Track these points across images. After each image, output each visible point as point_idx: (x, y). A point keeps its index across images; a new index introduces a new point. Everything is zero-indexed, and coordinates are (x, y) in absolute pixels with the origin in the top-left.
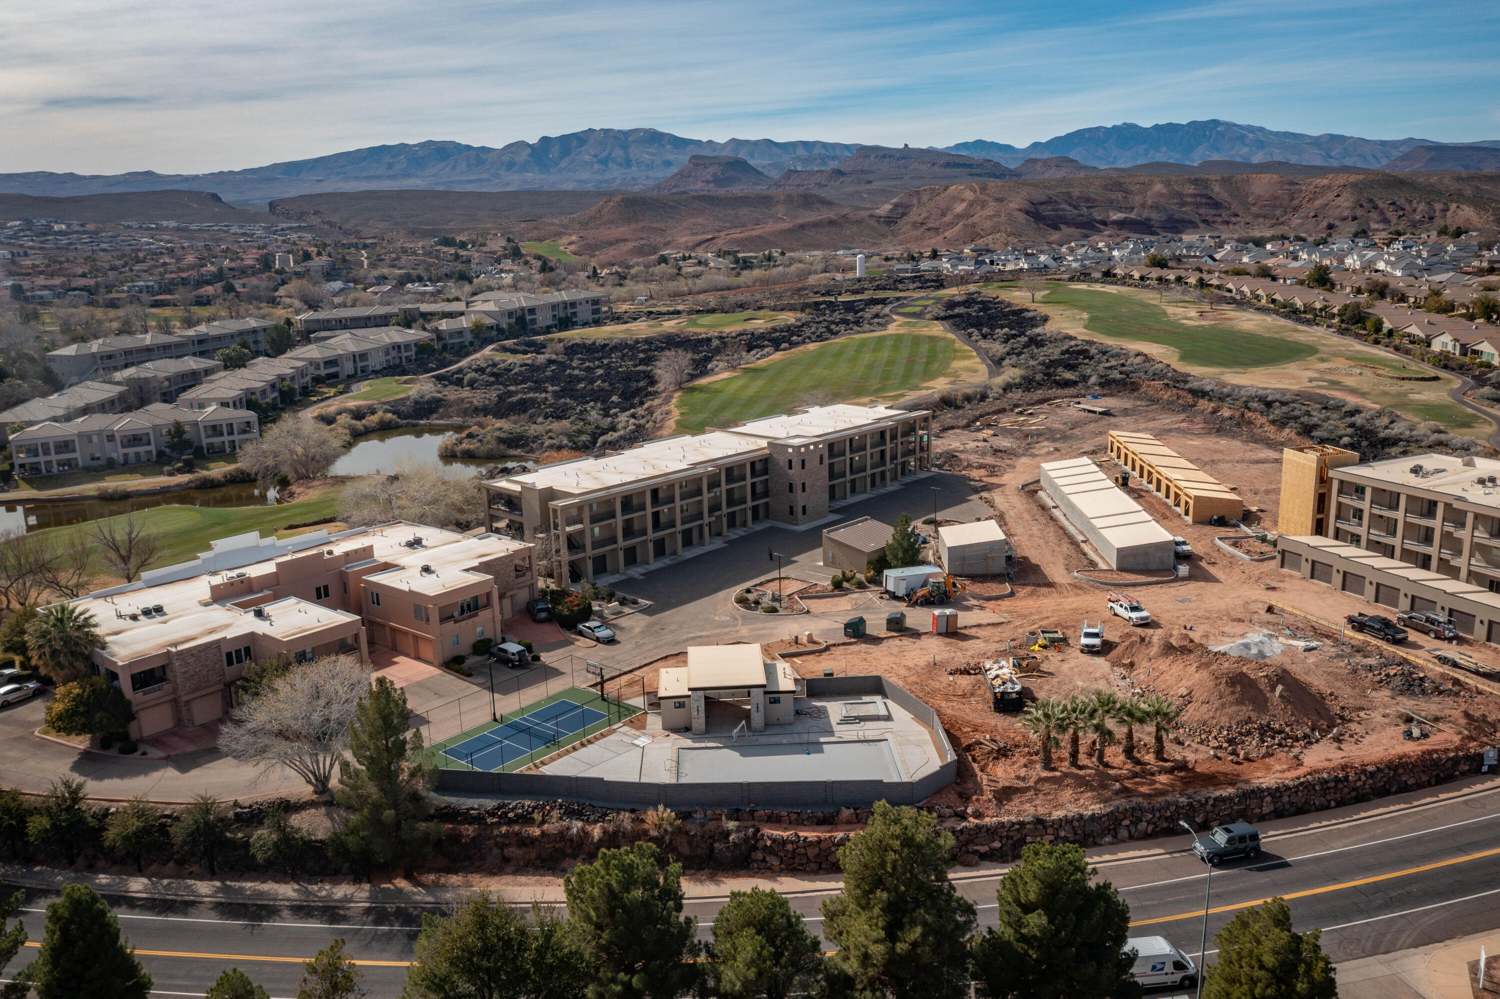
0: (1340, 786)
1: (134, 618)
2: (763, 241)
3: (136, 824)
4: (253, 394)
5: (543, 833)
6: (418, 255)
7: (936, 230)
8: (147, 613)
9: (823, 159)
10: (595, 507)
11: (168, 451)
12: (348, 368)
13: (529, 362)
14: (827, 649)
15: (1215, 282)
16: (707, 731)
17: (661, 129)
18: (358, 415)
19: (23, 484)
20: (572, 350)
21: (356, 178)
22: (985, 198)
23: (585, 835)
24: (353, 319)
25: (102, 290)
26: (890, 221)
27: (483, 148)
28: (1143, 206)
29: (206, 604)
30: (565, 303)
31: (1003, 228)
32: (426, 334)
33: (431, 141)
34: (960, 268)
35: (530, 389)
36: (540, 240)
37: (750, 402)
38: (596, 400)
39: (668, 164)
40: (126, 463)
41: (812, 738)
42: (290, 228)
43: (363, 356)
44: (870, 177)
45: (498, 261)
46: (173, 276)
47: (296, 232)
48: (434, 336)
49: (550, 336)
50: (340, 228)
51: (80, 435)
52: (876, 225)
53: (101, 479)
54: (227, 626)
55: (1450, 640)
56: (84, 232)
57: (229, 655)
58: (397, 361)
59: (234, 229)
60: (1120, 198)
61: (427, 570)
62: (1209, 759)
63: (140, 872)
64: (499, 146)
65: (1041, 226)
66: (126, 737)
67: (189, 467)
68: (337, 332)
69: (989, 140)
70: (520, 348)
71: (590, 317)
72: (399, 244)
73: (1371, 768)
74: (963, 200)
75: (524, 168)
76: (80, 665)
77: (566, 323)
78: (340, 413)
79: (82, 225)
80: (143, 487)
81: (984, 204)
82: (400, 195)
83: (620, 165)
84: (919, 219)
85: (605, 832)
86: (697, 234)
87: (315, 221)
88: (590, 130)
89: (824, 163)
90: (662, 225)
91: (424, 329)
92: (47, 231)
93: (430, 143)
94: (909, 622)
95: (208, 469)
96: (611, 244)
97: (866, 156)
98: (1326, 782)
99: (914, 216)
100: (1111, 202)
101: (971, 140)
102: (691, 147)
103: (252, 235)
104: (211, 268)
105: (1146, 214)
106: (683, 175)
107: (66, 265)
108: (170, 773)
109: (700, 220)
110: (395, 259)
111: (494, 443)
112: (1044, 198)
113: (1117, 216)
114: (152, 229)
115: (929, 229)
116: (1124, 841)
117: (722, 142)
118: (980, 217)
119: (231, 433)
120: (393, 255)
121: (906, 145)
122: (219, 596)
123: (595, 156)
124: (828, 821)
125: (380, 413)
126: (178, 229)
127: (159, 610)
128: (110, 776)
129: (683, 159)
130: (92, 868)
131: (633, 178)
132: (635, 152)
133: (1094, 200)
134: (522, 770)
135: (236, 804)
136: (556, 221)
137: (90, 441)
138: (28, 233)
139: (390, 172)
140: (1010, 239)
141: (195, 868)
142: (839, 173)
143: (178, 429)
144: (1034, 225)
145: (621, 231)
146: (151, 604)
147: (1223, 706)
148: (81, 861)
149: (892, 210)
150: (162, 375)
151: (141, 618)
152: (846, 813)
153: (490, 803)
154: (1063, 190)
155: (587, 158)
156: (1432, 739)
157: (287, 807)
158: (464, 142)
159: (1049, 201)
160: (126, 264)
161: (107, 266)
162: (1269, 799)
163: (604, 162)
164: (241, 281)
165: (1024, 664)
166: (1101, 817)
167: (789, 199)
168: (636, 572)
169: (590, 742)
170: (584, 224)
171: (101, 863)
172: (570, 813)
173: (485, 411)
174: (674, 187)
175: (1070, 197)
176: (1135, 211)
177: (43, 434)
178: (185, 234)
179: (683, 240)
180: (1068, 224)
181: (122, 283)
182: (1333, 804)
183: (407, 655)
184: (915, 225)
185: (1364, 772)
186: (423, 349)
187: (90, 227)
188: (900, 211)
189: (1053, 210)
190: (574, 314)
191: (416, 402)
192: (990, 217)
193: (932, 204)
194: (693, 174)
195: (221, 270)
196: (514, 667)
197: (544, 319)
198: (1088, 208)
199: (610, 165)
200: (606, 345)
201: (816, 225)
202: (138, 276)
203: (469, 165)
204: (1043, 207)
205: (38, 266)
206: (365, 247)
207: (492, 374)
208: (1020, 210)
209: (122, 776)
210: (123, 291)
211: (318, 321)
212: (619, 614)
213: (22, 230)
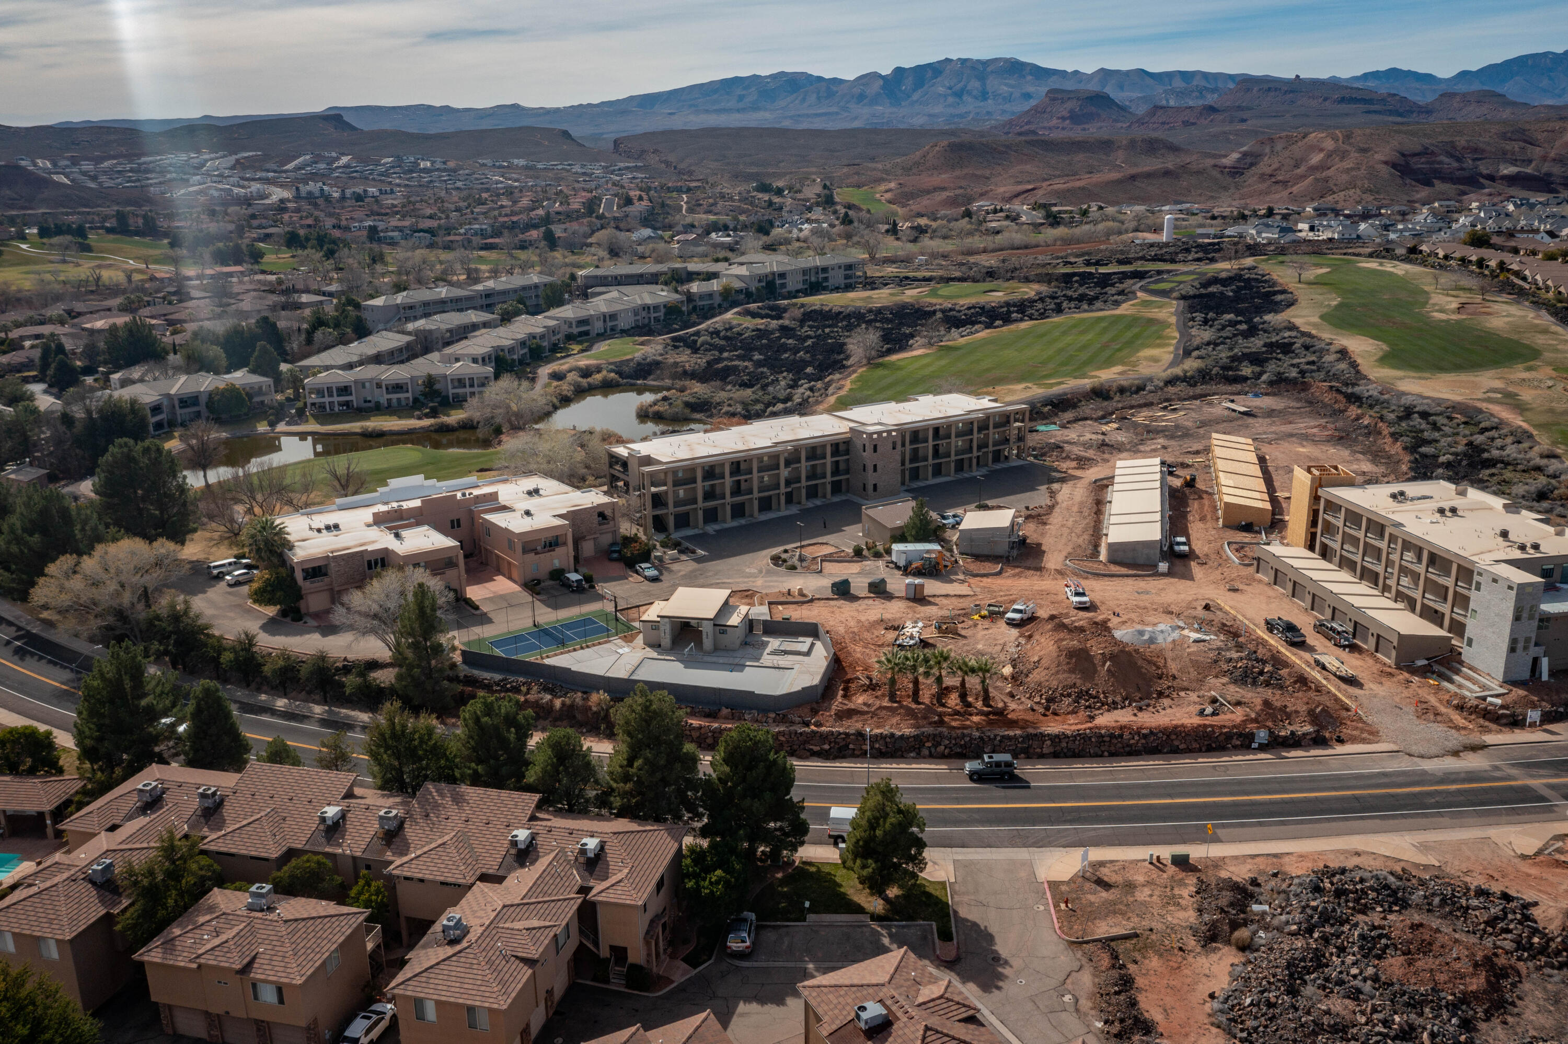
0: (1114, 741)
1: (319, 531)
2: (1088, 194)
3: (281, 663)
4: (502, 350)
5: (526, 701)
6: (733, 201)
7: (1285, 183)
8: (328, 528)
9: (1201, 91)
10: (680, 475)
11: (422, 398)
12: (598, 326)
13: (762, 327)
14: (812, 601)
15: (1515, 267)
16: (672, 649)
17: (1023, 59)
18: (586, 373)
19: (311, 420)
20: (810, 316)
21: (707, 111)
22: (1348, 148)
23: (551, 703)
24: (628, 276)
25: (442, 232)
26: (1236, 171)
27: (835, 79)
28: (1544, 158)
29: (369, 526)
30: (817, 268)
31: (1359, 183)
32: (677, 296)
33: (783, 72)
34: (1264, 235)
35: (739, 357)
36: (859, 186)
37: (923, 380)
38: (789, 371)
39: (1027, 96)
40: (390, 405)
41: (741, 662)
42: (627, 168)
43: (613, 316)
44: (1245, 115)
45: (810, 209)
46: (506, 219)
47: (632, 172)
48: (684, 298)
49: (794, 300)
50: (675, 168)
51: (356, 382)
52: (1219, 176)
53: (367, 418)
54: (373, 542)
55: (1344, 647)
56: (445, 170)
57: (369, 563)
58: (646, 321)
59: (577, 169)
60: (1517, 149)
61: (528, 513)
62: (1025, 710)
63: (285, 695)
64: (851, 77)
65: (1408, 181)
66: (298, 611)
67: (434, 413)
68: (611, 288)
69: (1405, 68)
70: (763, 312)
71: (842, 282)
72: (718, 189)
73: (1144, 731)
74: (1322, 150)
75: (874, 101)
76: (275, 560)
77: (815, 288)
78: (570, 371)
79: (444, 163)
80: (395, 428)
81: (1344, 155)
82: (738, 133)
83: (976, 98)
84: (1268, 170)
85: (563, 704)
86: (1020, 183)
87: (653, 159)
88: (947, 59)
89: (1201, 96)
90: (987, 173)
91: (677, 291)
92: (414, 168)
93: (782, 74)
94: (890, 587)
95: (448, 416)
96: (928, 192)
97: (1248, 90)
98: (1102, 736)
99: (1264, 167)
100: (1505, 153)
101: (1383, 68)
102: (1054, 78)
103: (591, 175)
104: (540, 212)
105: (1546, 168)
106: (1038, 111)
107: (418, 206)
108: (317, 636)
109: (1028, 167)
110: (712, 205)
111: (682, 406)
112: (1418, 148)
113: (1508, 170)
114: (504, 167)
115: (1276, 182)
116: (924, 758)
117: (1090, 72)
118: (1338, 171)
119: (472, 386)
120: (711, 201)
121: (1298, 76)
122: (379, 520)
123: (950, 88)
124: (712, 715)
125: (604, 373)
126: (526, 168)
127: (336, 527)
128: (280, 634)
129: (1040, 90)
130: (259, 690)
131: (988, 113)
132: (993, 84)
133: (1483, 151)
134: (532, 659)
135: (345, 659)
136: (880, 166)
137: (364, 386)
138: (397, 170)
139: (741, 105)
140: (1364, 196)
141: (317, 697)
142: (1212, 109)
143: (430, 381)
144: (1399, 181)
145: (943, 178)
146: (331, 523)
147: (1057, 672)
148: (253, 685)
149: (1239, 160)
150: (444, 327)
151: (324, 531)
152: (725, 711)
153: (498, 677)
154: (1447, 139)
155: (941, 90)
156: (1222, 717)
157: (373, 665)
158: (816, 73)
159: (1425, 152)
160: (469, 205)
161: (452, 207)
162: (1049, 742)
163: (959, 94)
164: (563, 226)
165: (944, 627)
166: (908, 738)
167: (1132, 144)
168: (711, 528)
169: (588, 647)
170: (907, 170)
171: (265, 688)
172: (546, 689)
173: (693, 375)
174: (1026, 124)
175: (1454, 147)
176: (1533, 165)
177: (330, 380)
178: (531, 173)
179: (1002, 190)
180: (1444, 179)
181: (461, 225)
182: (1106, 754)
183: (504, 575)
184: (1263, 177)
185: (1138, 733)
186: (671, 310)
187: (451, 164)
188: (1249, 160)
189: (1428, 163)
190: (826, 279)
191: (639, 364)
192: (1348, 171)
193: (1287, 153)
194: (1049, 110)
195: (548, 214)
196: (573, 591)
197: (793, 284)
198: (1474, 160)
199: (965, 98)
200: (840, 313)
201: (1149, 175)
202: (475, 219)
203: (819, 98)
204: (1415, 159)
205: (395, 206)
206: (689, 190)
207: (726, 338)
208: (1386, 163)
209: (287, 635)
210: (460, 234)
211: (596, 277)
212: (675, 560)
213: (393, 167)
